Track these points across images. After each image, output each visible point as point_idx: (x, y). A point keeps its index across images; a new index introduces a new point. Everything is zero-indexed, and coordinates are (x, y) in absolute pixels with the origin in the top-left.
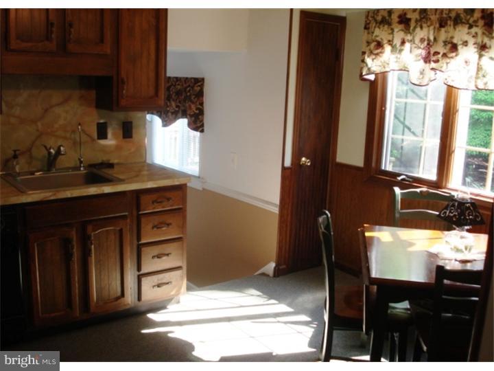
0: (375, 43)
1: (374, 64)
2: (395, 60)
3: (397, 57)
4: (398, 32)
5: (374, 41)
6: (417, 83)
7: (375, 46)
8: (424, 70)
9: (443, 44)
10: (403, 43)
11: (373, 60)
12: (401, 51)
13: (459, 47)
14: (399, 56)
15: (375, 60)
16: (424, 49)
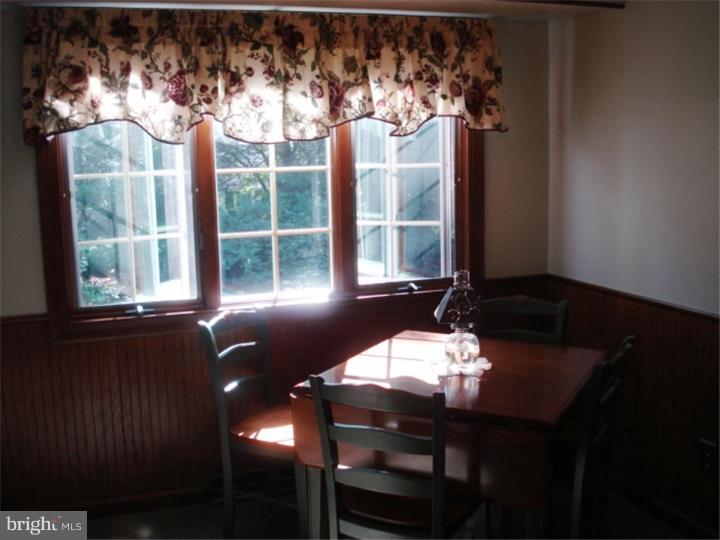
0: (69, 71)
1: (75, 112)
2: (118, 101)
3: (120, 97)
4: (114, 50)
5: (65, 67)
6: (173, 139)
7: (70, 75)
8: (180, 117)
9: (208, 73)
10: (126, 70)
11: (71, 102)
12: (124, 85)
13: (244, 78)
14: (122, 94)
15: (75, 103)
16: (170, 81)
